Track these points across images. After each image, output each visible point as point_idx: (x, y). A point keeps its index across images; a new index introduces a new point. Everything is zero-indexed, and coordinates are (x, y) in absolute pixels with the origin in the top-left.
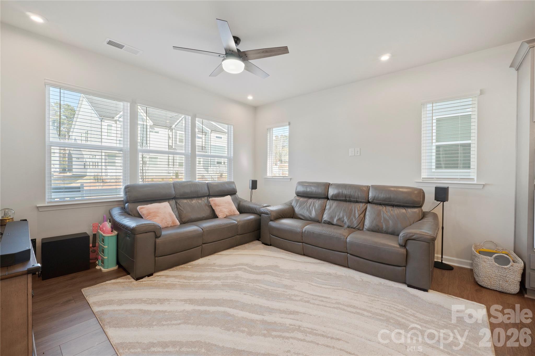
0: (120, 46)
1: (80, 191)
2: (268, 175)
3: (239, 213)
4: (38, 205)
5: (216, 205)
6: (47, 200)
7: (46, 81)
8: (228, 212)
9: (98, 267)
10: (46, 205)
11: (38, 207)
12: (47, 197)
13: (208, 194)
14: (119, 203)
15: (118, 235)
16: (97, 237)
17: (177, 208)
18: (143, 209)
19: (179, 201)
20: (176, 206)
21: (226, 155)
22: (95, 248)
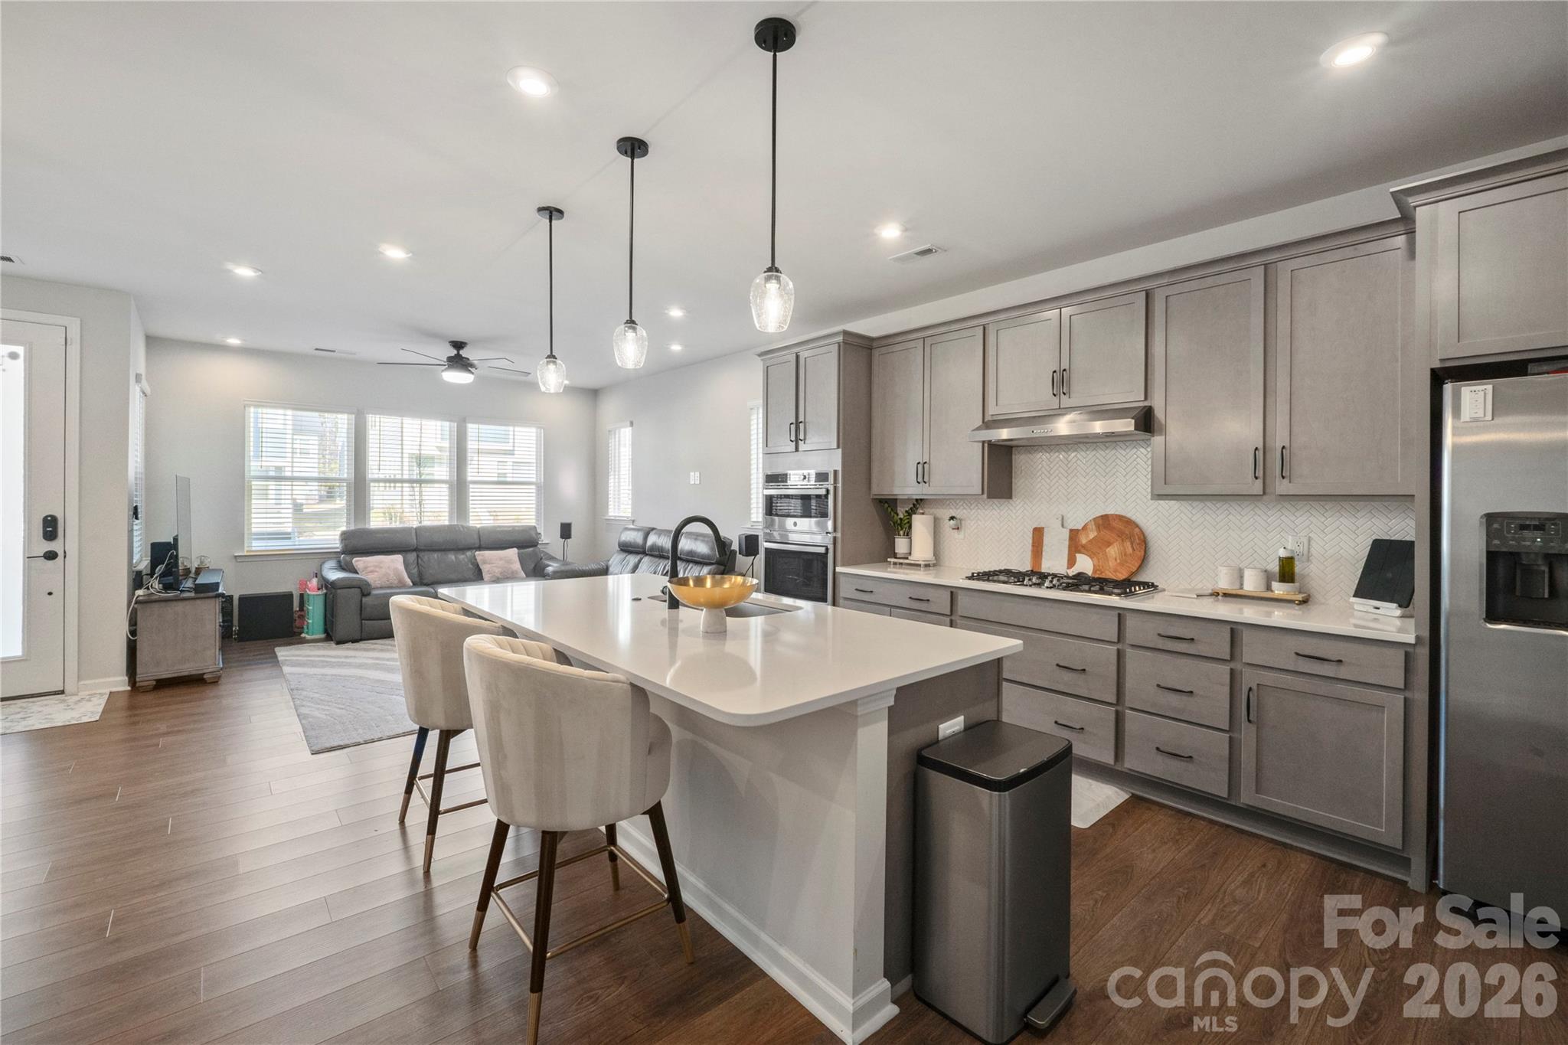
0: (334, 351)
1: (290, 538)
2: (610, 514)
3: (525, 576)
4: (236, 554)
5: (485, 562)
6: (246, 549)
7: (246, 403)
8: (501, 573)
9: (303, 635)
10: (246, 554)
11: (236, 557)
12: (246, 545)
13: (477, 546)
14: (335, 555)
15: (326, 594)
16: (305, 597)
17: (418, 564)
18: (359, 562)
19: (421, 554)
20: (416, 561)
21: (534, 480)
22: (302, 613)
